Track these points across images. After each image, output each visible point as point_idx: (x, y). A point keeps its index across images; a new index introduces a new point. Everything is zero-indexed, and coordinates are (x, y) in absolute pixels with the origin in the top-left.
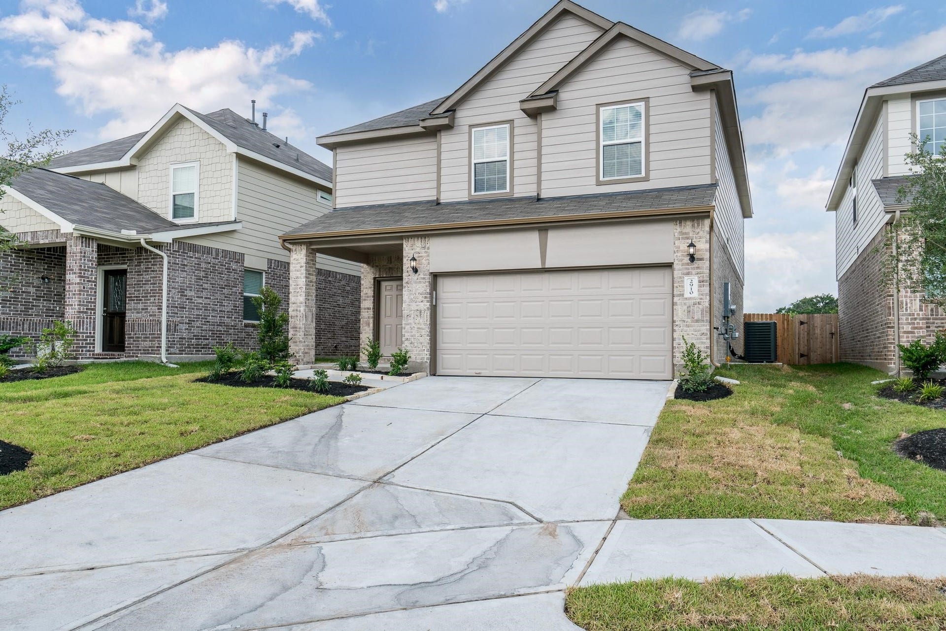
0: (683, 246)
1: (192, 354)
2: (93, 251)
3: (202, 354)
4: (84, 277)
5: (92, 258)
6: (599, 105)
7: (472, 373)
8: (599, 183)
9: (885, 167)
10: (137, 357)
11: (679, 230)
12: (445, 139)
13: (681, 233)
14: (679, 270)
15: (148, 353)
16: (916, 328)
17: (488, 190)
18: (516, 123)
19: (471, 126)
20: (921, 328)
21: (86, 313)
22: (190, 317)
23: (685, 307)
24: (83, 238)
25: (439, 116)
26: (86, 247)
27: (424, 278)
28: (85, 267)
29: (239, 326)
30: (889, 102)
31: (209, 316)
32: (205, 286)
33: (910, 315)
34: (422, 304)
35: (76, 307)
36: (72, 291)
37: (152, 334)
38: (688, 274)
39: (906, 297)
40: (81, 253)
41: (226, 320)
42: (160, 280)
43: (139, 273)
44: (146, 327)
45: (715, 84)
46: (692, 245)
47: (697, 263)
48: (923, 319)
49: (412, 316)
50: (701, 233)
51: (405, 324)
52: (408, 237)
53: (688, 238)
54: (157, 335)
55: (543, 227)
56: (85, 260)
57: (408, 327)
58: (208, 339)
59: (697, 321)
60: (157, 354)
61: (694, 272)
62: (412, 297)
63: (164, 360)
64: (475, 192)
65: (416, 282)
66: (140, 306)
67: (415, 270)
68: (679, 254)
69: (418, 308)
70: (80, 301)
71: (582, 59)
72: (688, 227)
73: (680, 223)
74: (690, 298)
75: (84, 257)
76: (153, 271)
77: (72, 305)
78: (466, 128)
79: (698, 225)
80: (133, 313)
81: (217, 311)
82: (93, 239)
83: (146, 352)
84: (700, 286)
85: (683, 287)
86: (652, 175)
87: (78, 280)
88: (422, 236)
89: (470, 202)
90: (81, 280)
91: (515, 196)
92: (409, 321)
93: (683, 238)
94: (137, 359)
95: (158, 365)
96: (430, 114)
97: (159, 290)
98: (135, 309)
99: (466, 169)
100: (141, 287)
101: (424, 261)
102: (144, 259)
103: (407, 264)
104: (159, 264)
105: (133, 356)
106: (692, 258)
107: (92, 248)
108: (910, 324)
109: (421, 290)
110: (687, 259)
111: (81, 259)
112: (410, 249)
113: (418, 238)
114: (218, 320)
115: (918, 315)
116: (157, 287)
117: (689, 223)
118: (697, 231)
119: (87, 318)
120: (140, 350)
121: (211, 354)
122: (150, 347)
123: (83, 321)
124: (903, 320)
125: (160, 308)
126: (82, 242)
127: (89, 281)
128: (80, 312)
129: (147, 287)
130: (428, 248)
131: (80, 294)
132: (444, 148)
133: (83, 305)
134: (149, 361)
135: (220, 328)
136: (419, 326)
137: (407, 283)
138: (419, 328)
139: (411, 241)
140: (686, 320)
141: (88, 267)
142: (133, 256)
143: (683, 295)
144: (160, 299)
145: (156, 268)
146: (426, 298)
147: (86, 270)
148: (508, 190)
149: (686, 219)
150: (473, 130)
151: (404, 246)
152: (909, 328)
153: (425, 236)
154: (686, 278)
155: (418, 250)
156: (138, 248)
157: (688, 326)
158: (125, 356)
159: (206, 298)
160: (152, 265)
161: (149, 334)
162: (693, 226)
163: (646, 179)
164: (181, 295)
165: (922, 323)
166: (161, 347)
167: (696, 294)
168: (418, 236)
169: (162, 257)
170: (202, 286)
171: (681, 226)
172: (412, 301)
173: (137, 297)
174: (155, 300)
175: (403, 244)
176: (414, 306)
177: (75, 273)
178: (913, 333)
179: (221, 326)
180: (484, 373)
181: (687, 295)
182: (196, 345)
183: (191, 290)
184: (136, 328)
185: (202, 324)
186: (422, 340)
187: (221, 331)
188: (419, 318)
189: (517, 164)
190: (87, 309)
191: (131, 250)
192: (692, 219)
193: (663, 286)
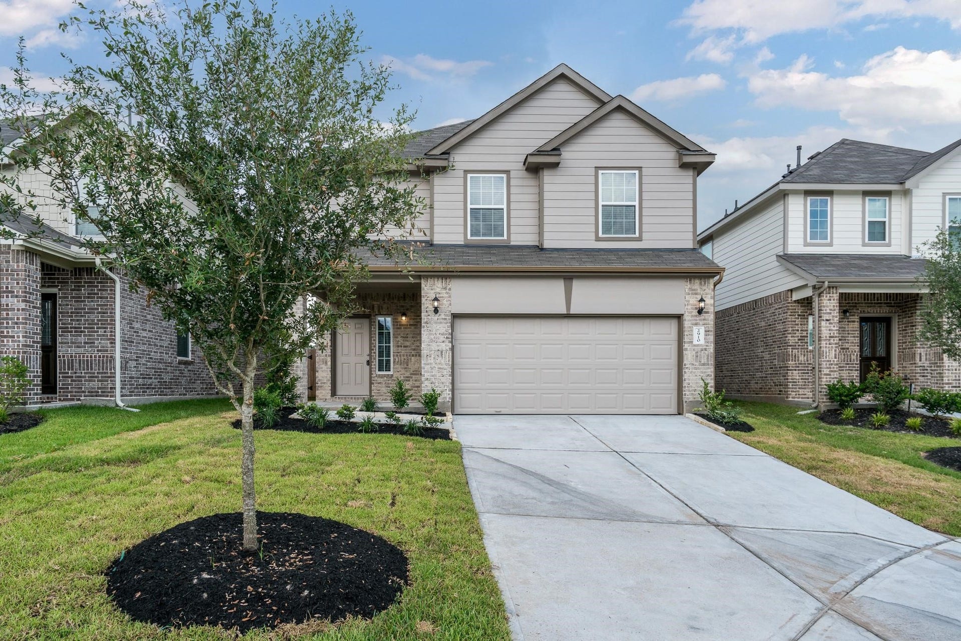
0: (693, 300)
1: (139, 395)
2: (37, 269)
3: (147, 395)
4: (29, 302)
5: (37, 278)
6: (597, 168)
7: (492, 411)
8: (598, 239)
9: (785, 244)
10: (79, 400)
11: (689, 286)
12: (438, 181)
13: (690, 289)
14: (689, 321)
15: (96, 396)
16: (832, 371)
17: (484, 235)
18: (512, 174)
19: (466, 172)
20: (835, 371)
21: (32, 346)
22: (137, 353)
23: (694, 352)
24: (27, 252)
25: (437, 157)
26: (30, 264)
27: (445, 319)
28: (29, 289)
29: (174, 364)
30: (790, 196)
31: (151, 352)
32: (149, 317)
33: (828, 361)
34: (444, 345)
35: (21, 339)
36: (12, 319)
37: (102, 373)
38: (696, 324)
39: (826, 347)
40: (25, 271)
41: (165, 356)
42: (112, 309)
43: (78, 299)
44: (91, 364)
45: (696, 163)
46: (702, 300)
47: (704, 316)
48: (837, 364)
49: (433, 356)
50: (707, 291)
51: (425, 364)
52: (427, 277)
53: (696, 294)
54: (111, 373)
55: (568, 276)
56: (29, 280)
57: (427, 367)
58: (151, 378)
59: (704, 364)
60: (111, 396)
61: (701, 323)
62: (432, 337)
63: (121, 404)
64: (472, 235)
65: (436, 323)
66: (82, 339)
67: (436, 310)
68: (689, 307)
69: (440, 348)
70: (26, 332)
71: (586, 123)
72: (696, 284)
73: (690, 280)
74: (698, 345)
75: (29, 276)
76: (101, 298)
77: (13, 337)
78: (462, 174)
79: (705, 284)
80: (70, 347)
81: (157, 346)
82: (36, 254)
83: (93, 393)
84: (706, 335)
85: (692, 335)
86: (645, 236)
87: (22, 305)
88: (442, 277)
89: (467, 246)
90: (26, 305)
91: (512, 243)
92: (429, 361)
93: (692, 294)
94: (79, 402)
95: (111, 408)
96: (425, 154)
97: (111, 320)
98: (72, 343)
99: (461, 213)
100: (82, 316)
101: (445, 302)
102: (85, 282)
103: (427, 304)
104: (111, 290)
105: (73, 400)
106: (700, 311)
107: (36, 265)
108: (828, 368)
109: (443, 330)
110: (695, 312)
111: (25, 279)
112: (430, 289)
113: (438, 278)
114: (158, 356)
115: (834, 361)
116: (108, 317)
117: (697, 281)
118: (704, 288)
119: (34, 354)
120: (84, 392)
121: (153, 395)
122: (98, 388)
123: (30, 357)
124: (824, 365)
125: (113, 342)
126: (26, 258)
127: (34, 307)
128: (26, 346)
129: (92, 317)
130: (450, 289)
131: (26, 324)
132: (437, 189)
133: (29, 337)
134: (101, 404)
135: (161, 366)
136: (440, 366)
137: (426, 323)
138: (440, 368)
139: (430, 281)
140: (695, 363)
141: (33, 290)
142: (68, 279)
143: (692, 342)
144: (113, 332)
145: (105, 294)
146: (447, 338)
147: (30, 293)
148: (505, 237)
149: (695, 277)
150: (469, 176)
151: (423, 286)
152: (826, 371)
153: (446, 277)
154: (695, 328)
155: (438, 290)
156: (75, 269)
157: (696, 369)
158: (60, 400)
159: (149, 331)
160: (100, 290)
161: (98, 373)
162: (701, 284)
163: (640, 239)
164: (130, 328)
165: (836, 368)
166: (115, 388)
167: (702, 342)
168: (438, 277)
169: (114, 281)
170: (145, 317)
171: (690, 283)
172: (432, 341)
173: (75, 328)
174: (105, 332)
175: (420, 283)
176: (434, 346)
177: (17, 297)
178: (830, 375)
179: (161, 363)
180: (504, 411)
181: (695, 342)
182: (143, 385)
183: (137, 322)
184: (76, 365)
185: (147, 361)
186: (443, 379)
187: (160, 369)
188: (440, 358)
189: (513, 213)
190: (34, 342)
191: (63, 270)
192: (700, 278)
193: (670, 334)
